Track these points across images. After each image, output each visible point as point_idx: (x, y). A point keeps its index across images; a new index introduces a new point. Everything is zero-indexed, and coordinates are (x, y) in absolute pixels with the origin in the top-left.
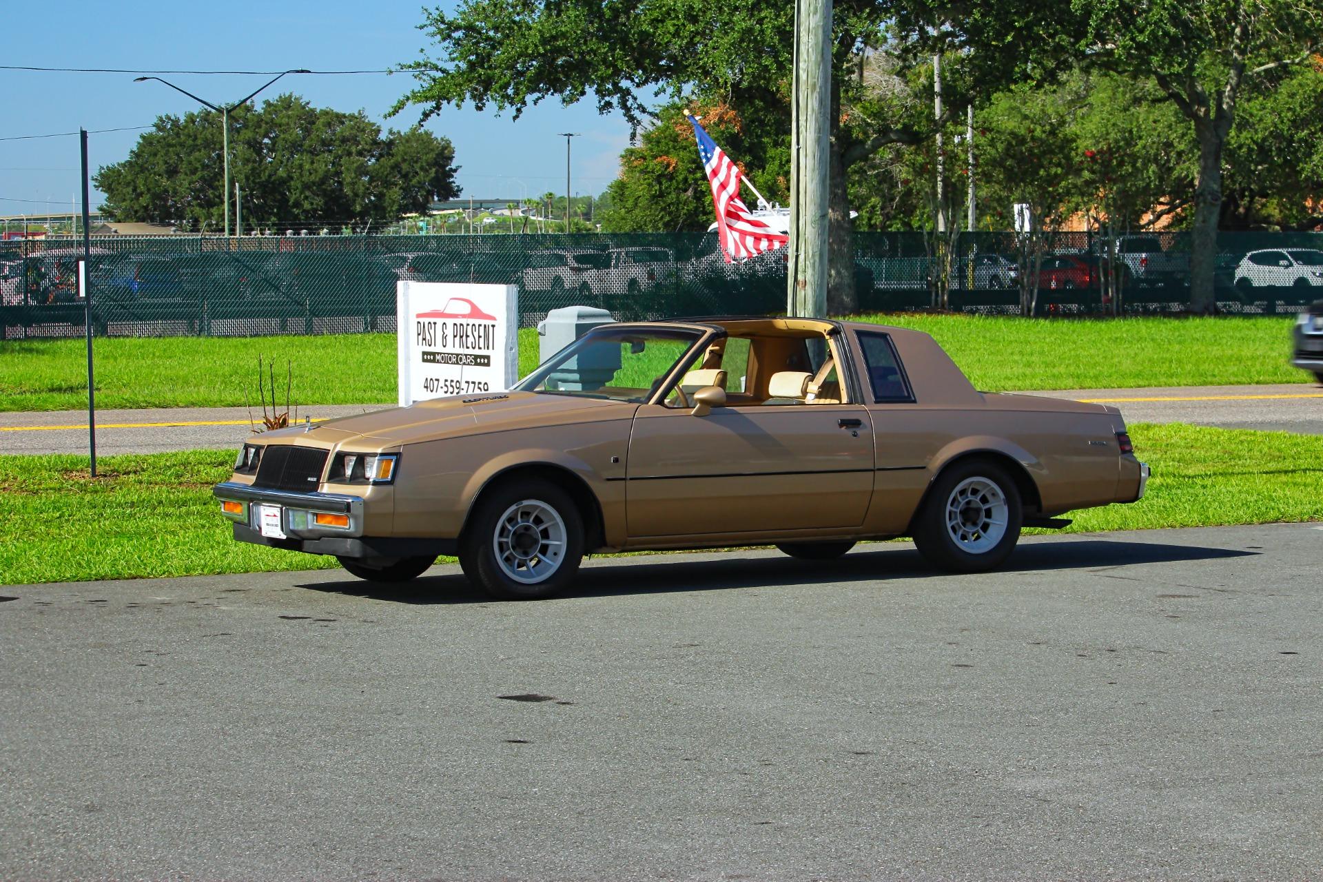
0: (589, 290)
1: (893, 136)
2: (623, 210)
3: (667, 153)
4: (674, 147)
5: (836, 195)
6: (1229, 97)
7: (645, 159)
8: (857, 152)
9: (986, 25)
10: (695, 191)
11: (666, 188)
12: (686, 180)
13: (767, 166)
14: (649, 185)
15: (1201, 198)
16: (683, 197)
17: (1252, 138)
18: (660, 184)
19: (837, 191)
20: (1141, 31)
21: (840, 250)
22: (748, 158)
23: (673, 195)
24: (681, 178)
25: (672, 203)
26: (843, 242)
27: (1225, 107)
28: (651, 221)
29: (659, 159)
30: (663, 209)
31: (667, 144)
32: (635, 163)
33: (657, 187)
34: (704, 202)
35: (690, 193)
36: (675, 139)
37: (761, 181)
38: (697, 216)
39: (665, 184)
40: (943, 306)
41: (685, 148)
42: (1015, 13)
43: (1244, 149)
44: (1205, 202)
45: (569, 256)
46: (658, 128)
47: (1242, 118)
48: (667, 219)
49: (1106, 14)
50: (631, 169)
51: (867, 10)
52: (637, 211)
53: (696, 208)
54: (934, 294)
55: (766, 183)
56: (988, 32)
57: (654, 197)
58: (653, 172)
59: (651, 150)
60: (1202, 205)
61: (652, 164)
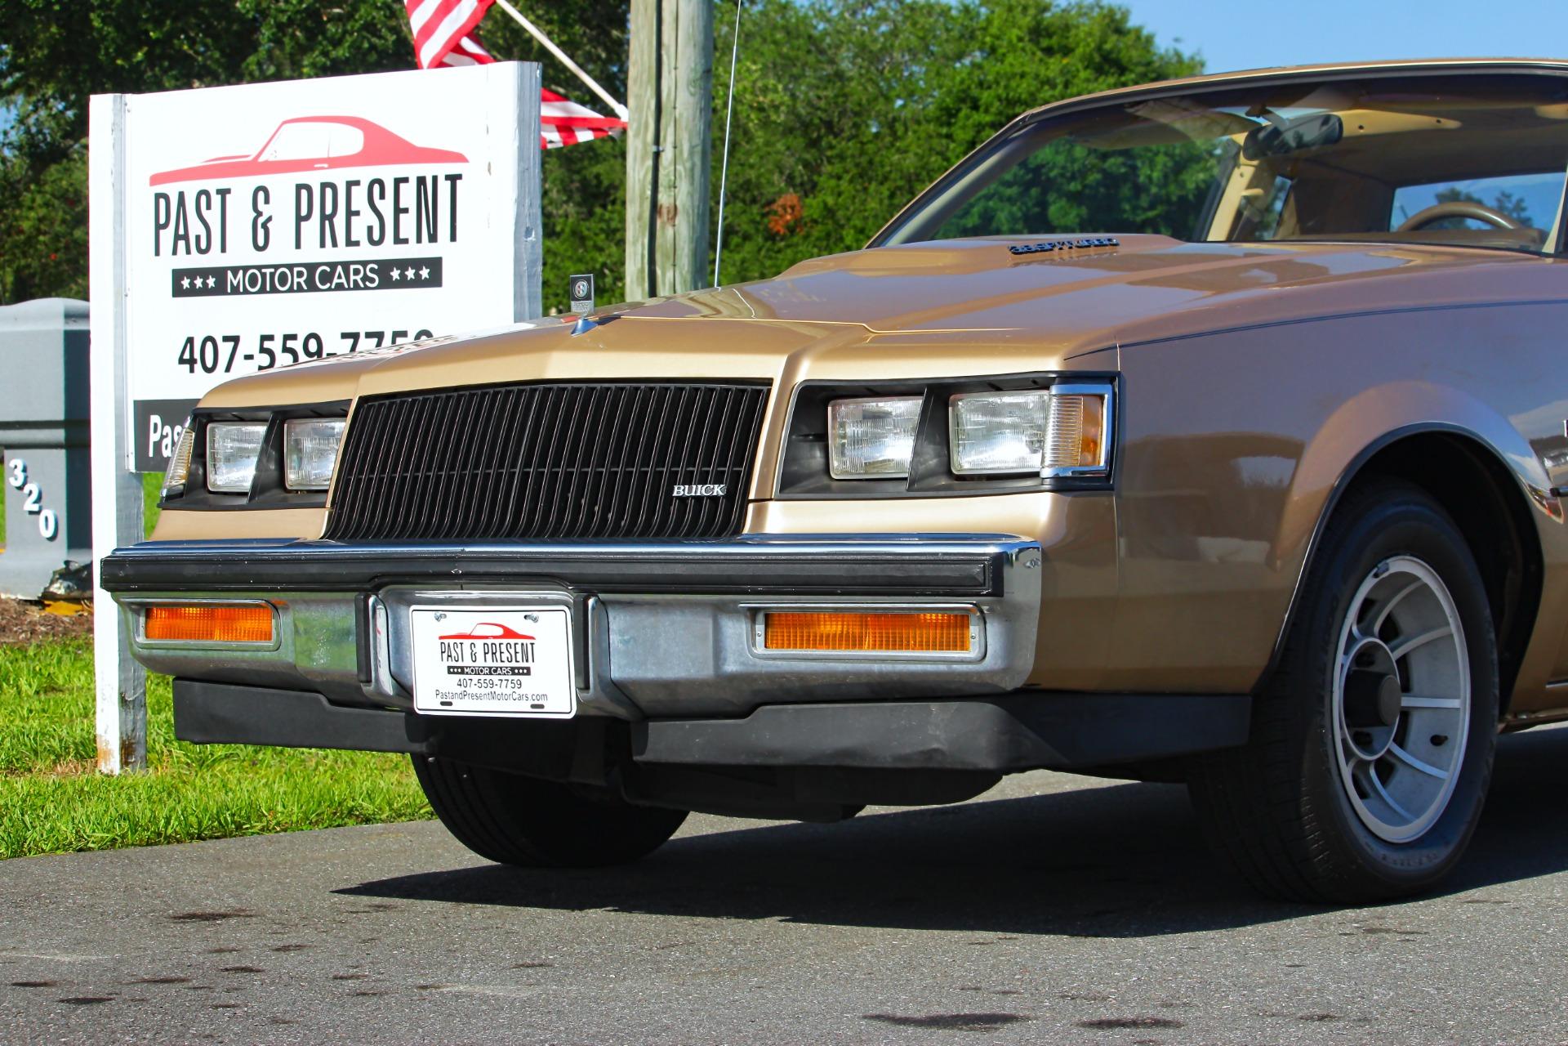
9: (104, 38)
20: (337, 43)
56: (107, 49)
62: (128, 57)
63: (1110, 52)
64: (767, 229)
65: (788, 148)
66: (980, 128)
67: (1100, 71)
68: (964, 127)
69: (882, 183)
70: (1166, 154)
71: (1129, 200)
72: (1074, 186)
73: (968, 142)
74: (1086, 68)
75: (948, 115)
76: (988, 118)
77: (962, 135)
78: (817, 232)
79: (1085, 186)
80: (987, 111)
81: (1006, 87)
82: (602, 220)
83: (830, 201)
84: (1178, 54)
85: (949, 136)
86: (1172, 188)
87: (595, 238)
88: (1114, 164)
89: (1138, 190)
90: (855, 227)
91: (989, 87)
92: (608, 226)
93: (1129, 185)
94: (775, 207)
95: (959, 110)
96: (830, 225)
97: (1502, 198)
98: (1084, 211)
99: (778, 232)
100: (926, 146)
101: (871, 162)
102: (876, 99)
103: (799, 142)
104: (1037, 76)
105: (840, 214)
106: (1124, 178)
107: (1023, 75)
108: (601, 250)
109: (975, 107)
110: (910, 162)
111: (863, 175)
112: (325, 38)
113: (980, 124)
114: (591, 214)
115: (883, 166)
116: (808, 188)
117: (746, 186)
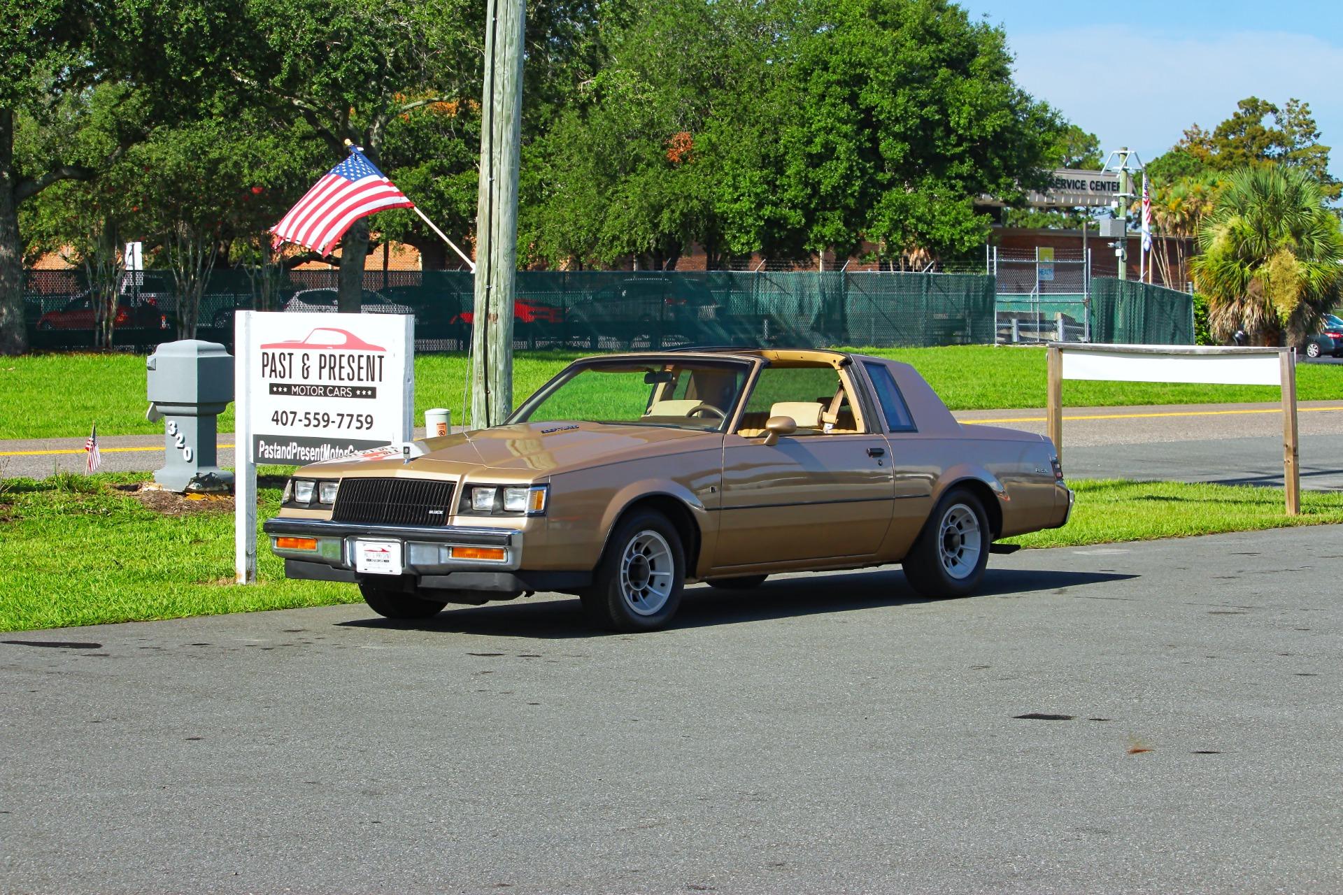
1: (65, 172)
5: (8, 232)
6: (378, 134)
8: (28, 188)
9: (172, 59)
15: (350, 236)
19: (9, 227)
21: (12, 288)
26: (16, 280)
27: (373, 144)
40: (107, 345)
42: (204, 49)
44: (353, 240)
51: (67, 44)
54: (97, 334)
56: (175, 67)
60: (350, 243)
62: (190, 74)
63: (931, 27)
64: (665, 158)
65: (683, 96)
66: (829, 84)
67: (922, 41)
68: (816, 84)
69: (753, 126)
70: (971, 105)
71: (940, 139)
72: (898, 128)
73: (819, 95)
74: (913, 38)
75: (806, 74)
76: (835, 77)
77: (816, 90)
78: (703, 161)
79: (907, 129)
80: (834, 72)
81: (850, 53)
83: (714, 139)
84: (986, 26)
85: (805, 90)
86: (975, 131)
87: (534, 160)
88: (930, 111)
89: (949, 131)
90: (732, 158)
91: (837, 53)
92: (545, 151)
93: (942, 128)
94: (671, 142)
95: (813, 71)
96: (713, 157)
97: (1291, 103)
98: (907, 146)
99: (674, 161)
100: (787, 98)
101: (745, 109)
102: (750, 60)
103: (691, 92)
104: (873, 46)
105: (721, 148)
106: (938, 123)
107: (863, 43)
108: (537, 168)
109: (826, 69)
110: (775, 110)
111: (739, 119)
112: (329, 64)
113: (829, 81)
114: (533, 140)
115: (754, 113)
116: (698, 127)
117: (651, 124)
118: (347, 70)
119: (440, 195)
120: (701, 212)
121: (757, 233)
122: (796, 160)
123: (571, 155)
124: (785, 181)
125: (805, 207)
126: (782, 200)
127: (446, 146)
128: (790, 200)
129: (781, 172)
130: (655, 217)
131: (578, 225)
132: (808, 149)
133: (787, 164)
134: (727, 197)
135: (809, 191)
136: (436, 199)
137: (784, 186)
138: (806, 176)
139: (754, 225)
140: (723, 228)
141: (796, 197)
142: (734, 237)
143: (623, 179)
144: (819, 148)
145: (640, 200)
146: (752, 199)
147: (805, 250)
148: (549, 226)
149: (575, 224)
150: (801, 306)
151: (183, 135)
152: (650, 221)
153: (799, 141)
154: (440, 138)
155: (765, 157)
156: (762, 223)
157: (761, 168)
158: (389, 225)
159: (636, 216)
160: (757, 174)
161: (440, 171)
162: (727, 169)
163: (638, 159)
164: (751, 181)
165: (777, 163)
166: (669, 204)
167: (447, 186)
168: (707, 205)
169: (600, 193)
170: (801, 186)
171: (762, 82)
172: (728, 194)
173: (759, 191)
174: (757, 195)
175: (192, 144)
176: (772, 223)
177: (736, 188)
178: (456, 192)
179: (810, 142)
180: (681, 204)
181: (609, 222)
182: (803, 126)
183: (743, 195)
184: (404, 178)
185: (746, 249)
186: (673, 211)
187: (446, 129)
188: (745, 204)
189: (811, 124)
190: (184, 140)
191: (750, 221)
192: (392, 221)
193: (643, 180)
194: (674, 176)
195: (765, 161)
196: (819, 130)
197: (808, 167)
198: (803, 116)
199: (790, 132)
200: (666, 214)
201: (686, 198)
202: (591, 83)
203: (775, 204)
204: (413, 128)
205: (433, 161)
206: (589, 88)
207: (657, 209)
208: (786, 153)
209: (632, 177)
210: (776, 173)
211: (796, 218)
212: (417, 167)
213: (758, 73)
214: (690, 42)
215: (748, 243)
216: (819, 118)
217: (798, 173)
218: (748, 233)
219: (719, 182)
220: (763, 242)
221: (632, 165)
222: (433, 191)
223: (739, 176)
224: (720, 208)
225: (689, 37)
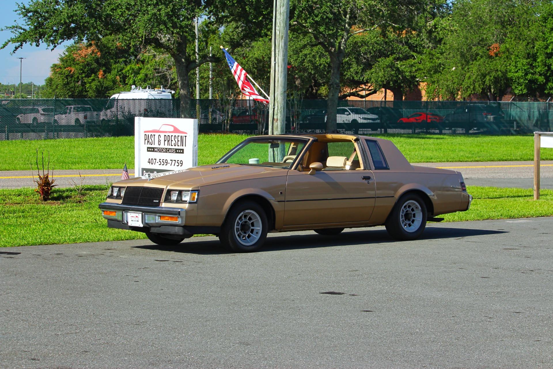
0: (57, 123)
1: (208, 59)
2: (51, 90)
3: (70, 66)
4: (73, 63)
5: (184, 84)
6: (344, 44)
7: (61, 68)
10: (82, 82)
11: (70, 81)
12: (78, 77)
13: (112, 72)
14: (63, 79)
15: (332, 86)
16: (77, 84)
17: (325, 61)
18: (67, 79)
19: (185, 82)
20: (317, 16)
21: (186, 106)
22: (104, 68)
23: (73, 84)
24: (76, 76)
25: (72, 87)
26: (187, 103)
27: (342, 48)
28: (63, 94)
29: (67, 69)
30: (69, 90)
31: (70, 62)
32: (57, 70)
33: (66, 81)
34: (85, 87)
35: (80, 83)
36: (74, 60)
37: (110, 78)
38: (83, 93)
39: (69, 79)
40: (227, 130)
41: (78, 64)
43: (322, 66)
44: (333, 88)
45: (40, 109)
46: (66, 56)
47: (321, 53)
48: (70, 94)
49: (303, 9)
50: (55, 73)
52: (57, 90)
53: (82, 89)
54: (223, 125)
55: (112, 79)
56: (251, 16)
57: (65, 84)
58: (64, 74)
59: (64, 65)
61: (64, 70)
64: (488, 55)
65: (496, 29)
68: (550, 24)
69: (524, 41)
78: (504, 56)
82: (440, 49)
83: (508, 46)
90: (515, 55)
92: (442, 51)
94: (491, 47)
95: (548, 18)
96: (507, 54)
99: (492, 55)
100: (538, 30)
101: (521, 34)
103: (499, 26)
105: (511, 50)
108: (438, 58)
110: (533, 34)
111: (518, 38)
112: (314, 15)
115: (524, 35)
116: (502, 41)
117: (482, 40)
118: (321, 17)
119: (398, 69)
120: (502, 77)
121: (525, 86)
122: (541, 55)
123: (450, 53)
124: (537, 64)
125: (545, 75)
126: (536, 72)
127: (401, 49)
128: (539, 72)
129: (535, 60)
130: (484, 79)
131: (454, 82)
132: (546, 51)
133: (538, 57)
134: (513, 71)
135: (546, 68)
136: (396, 71)
137: (536, 66)
138: (545, 62)
139: (523, 82)
140: (512, 84)
141: (541, 71)
142: (516, 87)
143: (471, 63)
144: (551, 50)
145: (477, 72)
146: (523, 71)
147: (545, 93)
148: (441, 82)
149: (452, 81)
150: (529, 116)
151: (292, 44)
152: (482, 81)
153: (542, 47)
154: (398, 46)
155: (528, 54)
156: (527, 82)
157: (527, 59)
158: (376, 81)
159: (476, 78)
160: (525, 61)
161: (398, 59)
162: (513, 58)
163: (477, 54)
164: (523, 64)
165: (534, 56)
166: (489, 73)
167: (401, 66)
168: (505, 73)
169: (463, 69)
170: (543, 66)
171: (528, 23)
172: (513, 68)
173: (526, 68)
174: (525, 70)
175: (296, 48)
176: (531, 81)
177: (516, 67)
178: (405, 68)
179: (547, 48)
180: (494, 74)
181: (466, 80)
182: (544, 41)
183: (519, 70)
184: (383, 62)
185: (521, 93)
186: (491, 76)
187: (401, 42)
188: (520, 74)
189: (547, 40)
190: (293, 46)
191: (522, 81)
192: (377, 80)
193: (478, 63)
194: (491, 62)
195: (528, 56)
196: (550, 43)
197: (546, 58)
198: (544, 37)
199: (539, 44)
200: (488, 78)
201: (495, 71)
202: (432, 23)
203: (532, 74)
204: (387, 42)
205: (395, 55)
206: (431, 25)
207: (484, 76)
208: (537, 52)
209: (474, 62)
210: (533, 61)
211: (541, 79)
212: (388, 57)
213: (526, 19)
214: (499, 6)
215: (521, 90)
216: (551, 38)
217: (542, 61)
218: (521, 85)
219: (510, 64)
220: (528, 90)
221: (475, 57)
222: (395, 68)
223: (518, 61)
224: (510, 75)
225: (498, 4)
